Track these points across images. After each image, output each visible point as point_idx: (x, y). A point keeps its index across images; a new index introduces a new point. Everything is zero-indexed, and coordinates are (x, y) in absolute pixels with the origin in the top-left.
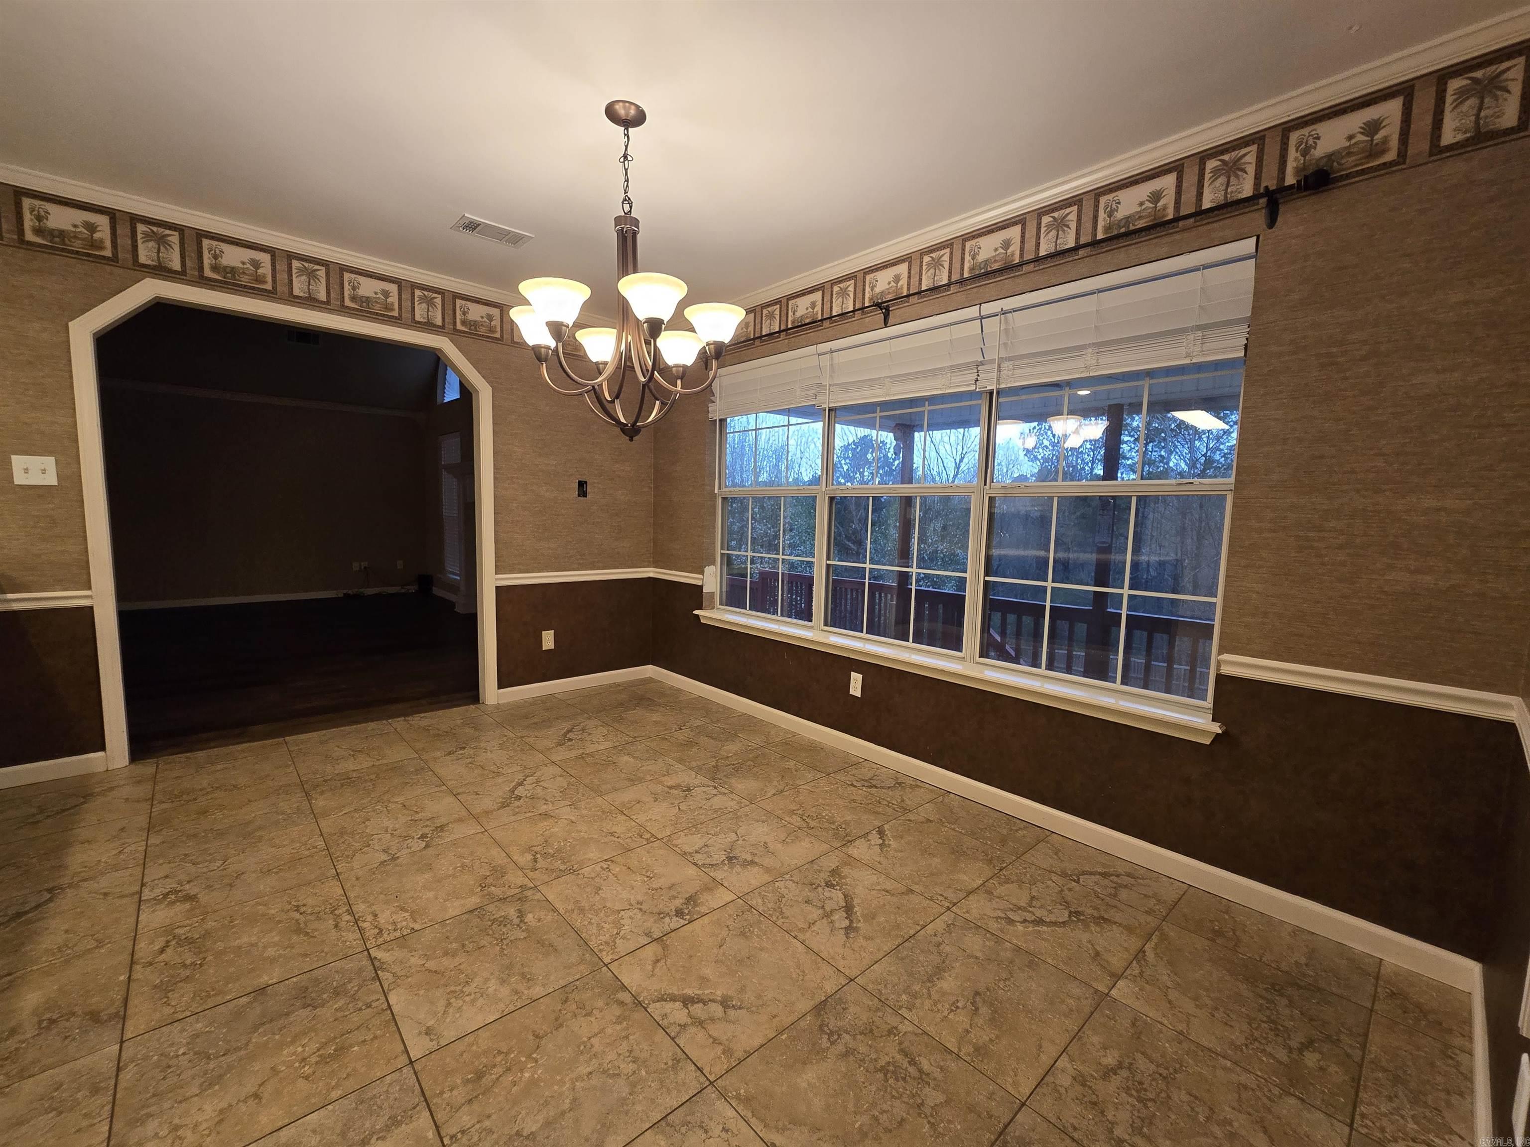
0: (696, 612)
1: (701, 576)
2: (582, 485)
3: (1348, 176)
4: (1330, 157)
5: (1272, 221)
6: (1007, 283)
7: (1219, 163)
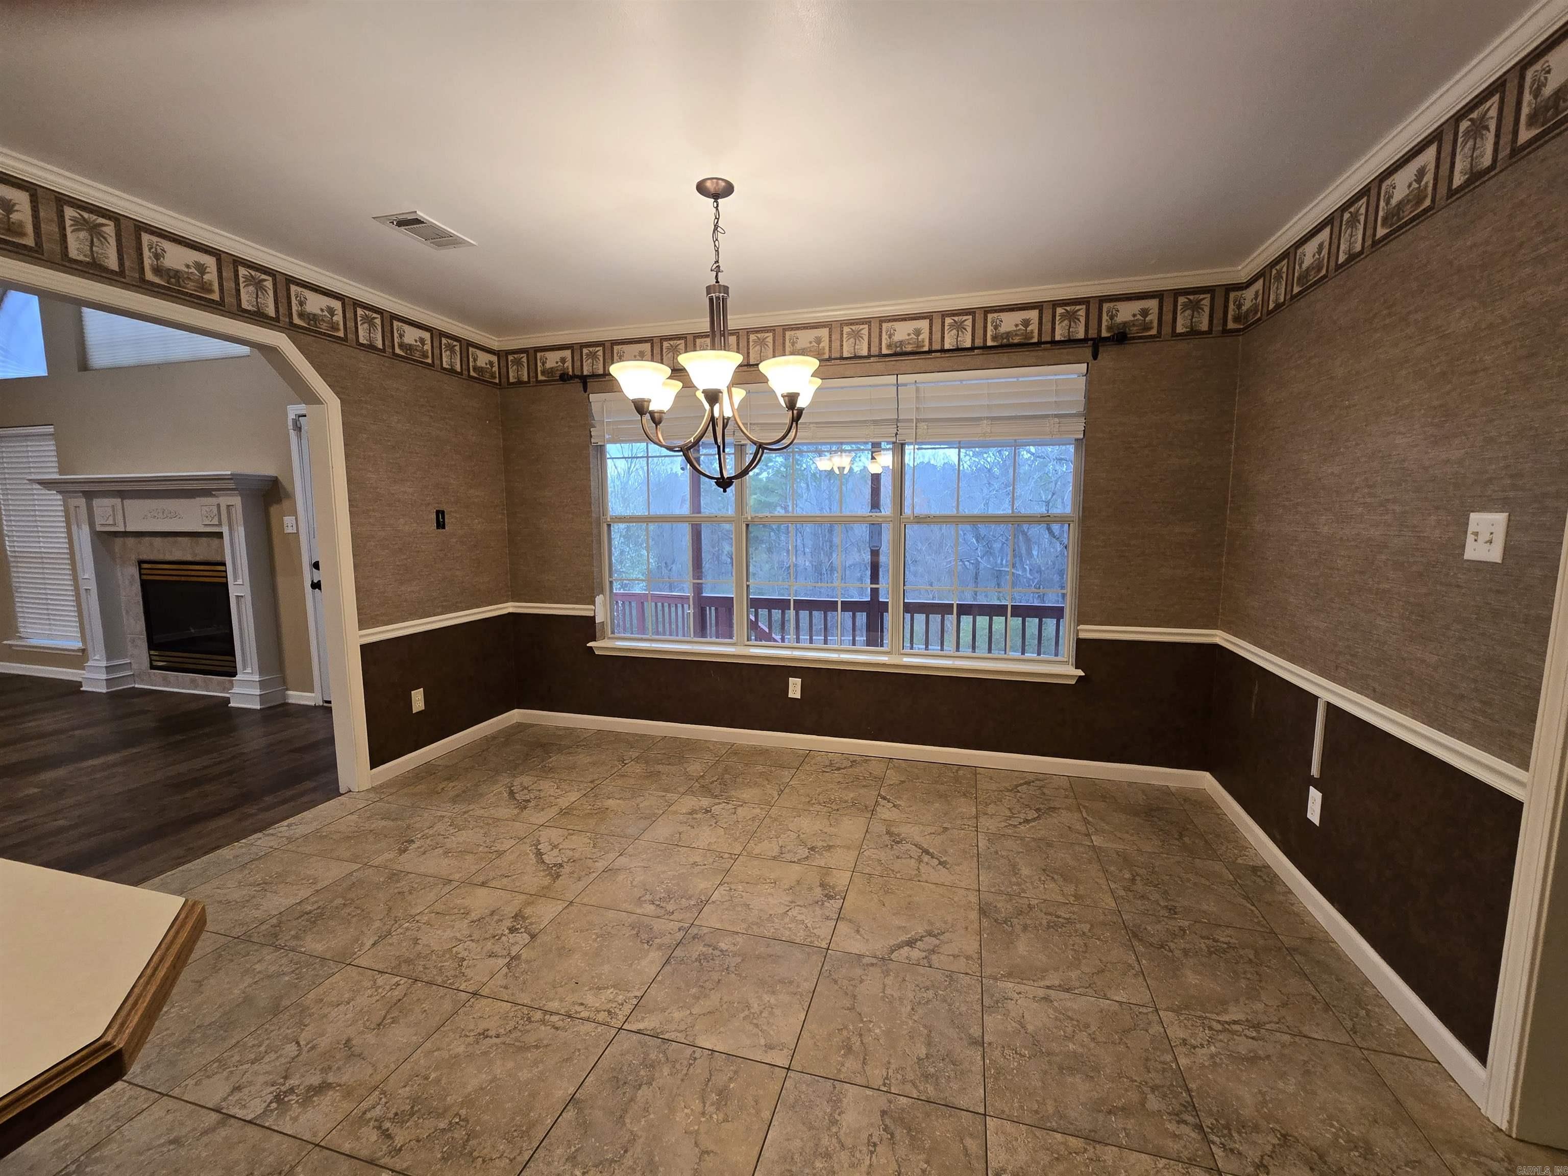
0: (589, 645)
1: (593, 607)
2: (440, 514)
3: (1134, 338)
4: (1125, 324)
5: (1095, 357)
6: (920, 362)
7: (1064, 311)
